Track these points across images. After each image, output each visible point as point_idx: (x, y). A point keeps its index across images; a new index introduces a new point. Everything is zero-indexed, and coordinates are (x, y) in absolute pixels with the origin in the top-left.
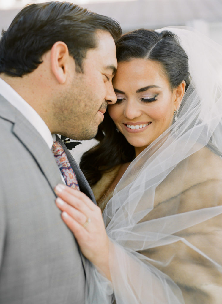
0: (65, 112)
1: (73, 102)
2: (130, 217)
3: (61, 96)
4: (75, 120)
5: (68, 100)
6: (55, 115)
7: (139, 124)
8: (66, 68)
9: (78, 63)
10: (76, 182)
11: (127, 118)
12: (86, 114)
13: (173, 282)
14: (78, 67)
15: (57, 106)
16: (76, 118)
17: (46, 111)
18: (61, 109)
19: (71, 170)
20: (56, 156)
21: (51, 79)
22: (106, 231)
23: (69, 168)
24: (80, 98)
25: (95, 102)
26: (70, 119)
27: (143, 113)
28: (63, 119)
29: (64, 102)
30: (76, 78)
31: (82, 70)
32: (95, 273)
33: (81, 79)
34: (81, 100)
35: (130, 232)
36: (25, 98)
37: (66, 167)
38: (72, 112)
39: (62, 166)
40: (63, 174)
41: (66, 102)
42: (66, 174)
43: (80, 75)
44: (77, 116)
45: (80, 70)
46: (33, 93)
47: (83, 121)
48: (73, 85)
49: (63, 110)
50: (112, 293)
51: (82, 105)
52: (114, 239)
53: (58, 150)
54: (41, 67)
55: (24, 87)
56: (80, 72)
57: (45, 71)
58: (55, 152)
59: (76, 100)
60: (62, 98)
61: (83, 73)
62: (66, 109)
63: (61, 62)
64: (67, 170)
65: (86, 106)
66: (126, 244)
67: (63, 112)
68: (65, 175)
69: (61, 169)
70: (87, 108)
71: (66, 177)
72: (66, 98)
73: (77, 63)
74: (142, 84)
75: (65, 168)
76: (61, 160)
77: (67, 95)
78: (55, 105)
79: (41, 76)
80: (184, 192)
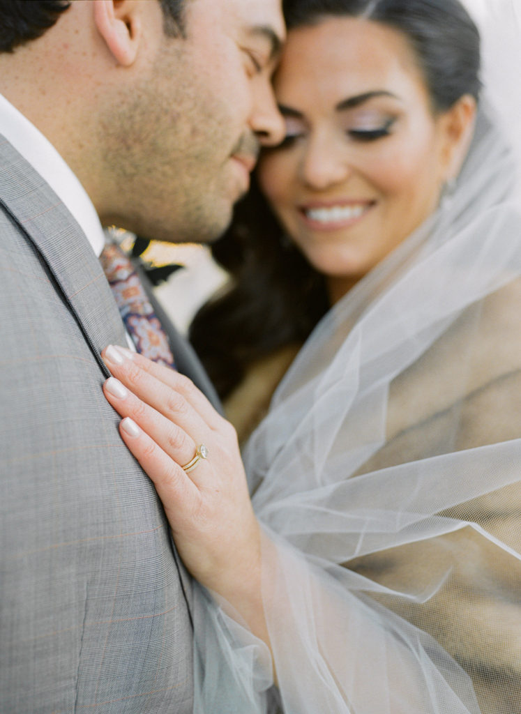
0: (136, 149)
1: (158, 119)
2: (319, 468)
3: (123, 103)
4: (164, 174)
5: (143, 114)
6: (105, 158)
7: (342, 204)
8: (137, 24)
9: (171, 9)
10: (170, 358)
11: (309, 187)
12: (197, 157)
13: (445, 653)
14: (170, 21)
15: (111, 131)
16: (167, 169)
17: (81, 146)
18: (124, 141)
19: (156, 323)
20: (113, 282)
21: (94, 55)
22: (253, 505)
23: (149, 318)
24: (176, 108)
25: (220, 123)
26: (149, 171)
27: (355, 172)
28: (130, 170)
29: (131, 117)
30: (166, 53)
31: (182, 28)
32: (219, 617)
33: (179, 54)
34: (179, 115)
35: (322, 509)
36: (20, 108)
37: (141, 311)
38: (154, 150)
39: (127, 310)
40: (131, 331)
41: (138, 118)
42: (139, 331)
43: (176, 44)
44: (168, 163)
45: (176, 29)
46: (44, 93)
47: (187, 180)
48: (156, 71)
49: (130, 142)
50: (270, 684)
51: (184, 128)
52: (276, 530)
53: (119, 268)
54: (64, 21)
55: (17, 78)
56: (175, 36)
57: (77, 32)
58: (109, 271)
59: (166, 112)
60: (125, 108)
61: (184, 37)
62: (138, 140)
63: (124, 9)
64: (144, 322)
65: (194, 132)
66: (310, 545)
67: (128, 148)
68: (137, 335)
69: (125, 320)
70: (199, 139)
71: (140, 338)
72: (136, 106)
73: (167, 9)
74: (352, 87)
75: (138, 316)
76: (126, 294)
77: (139, 97)
78: (105, 127)
79: (66, 46)
80: (471, 397)
